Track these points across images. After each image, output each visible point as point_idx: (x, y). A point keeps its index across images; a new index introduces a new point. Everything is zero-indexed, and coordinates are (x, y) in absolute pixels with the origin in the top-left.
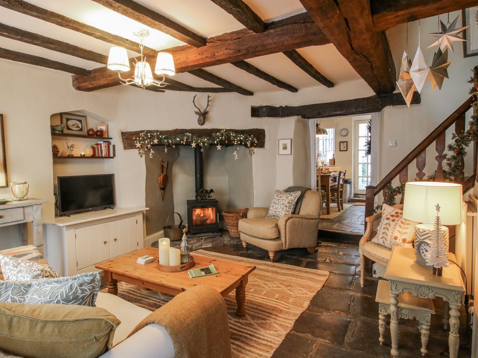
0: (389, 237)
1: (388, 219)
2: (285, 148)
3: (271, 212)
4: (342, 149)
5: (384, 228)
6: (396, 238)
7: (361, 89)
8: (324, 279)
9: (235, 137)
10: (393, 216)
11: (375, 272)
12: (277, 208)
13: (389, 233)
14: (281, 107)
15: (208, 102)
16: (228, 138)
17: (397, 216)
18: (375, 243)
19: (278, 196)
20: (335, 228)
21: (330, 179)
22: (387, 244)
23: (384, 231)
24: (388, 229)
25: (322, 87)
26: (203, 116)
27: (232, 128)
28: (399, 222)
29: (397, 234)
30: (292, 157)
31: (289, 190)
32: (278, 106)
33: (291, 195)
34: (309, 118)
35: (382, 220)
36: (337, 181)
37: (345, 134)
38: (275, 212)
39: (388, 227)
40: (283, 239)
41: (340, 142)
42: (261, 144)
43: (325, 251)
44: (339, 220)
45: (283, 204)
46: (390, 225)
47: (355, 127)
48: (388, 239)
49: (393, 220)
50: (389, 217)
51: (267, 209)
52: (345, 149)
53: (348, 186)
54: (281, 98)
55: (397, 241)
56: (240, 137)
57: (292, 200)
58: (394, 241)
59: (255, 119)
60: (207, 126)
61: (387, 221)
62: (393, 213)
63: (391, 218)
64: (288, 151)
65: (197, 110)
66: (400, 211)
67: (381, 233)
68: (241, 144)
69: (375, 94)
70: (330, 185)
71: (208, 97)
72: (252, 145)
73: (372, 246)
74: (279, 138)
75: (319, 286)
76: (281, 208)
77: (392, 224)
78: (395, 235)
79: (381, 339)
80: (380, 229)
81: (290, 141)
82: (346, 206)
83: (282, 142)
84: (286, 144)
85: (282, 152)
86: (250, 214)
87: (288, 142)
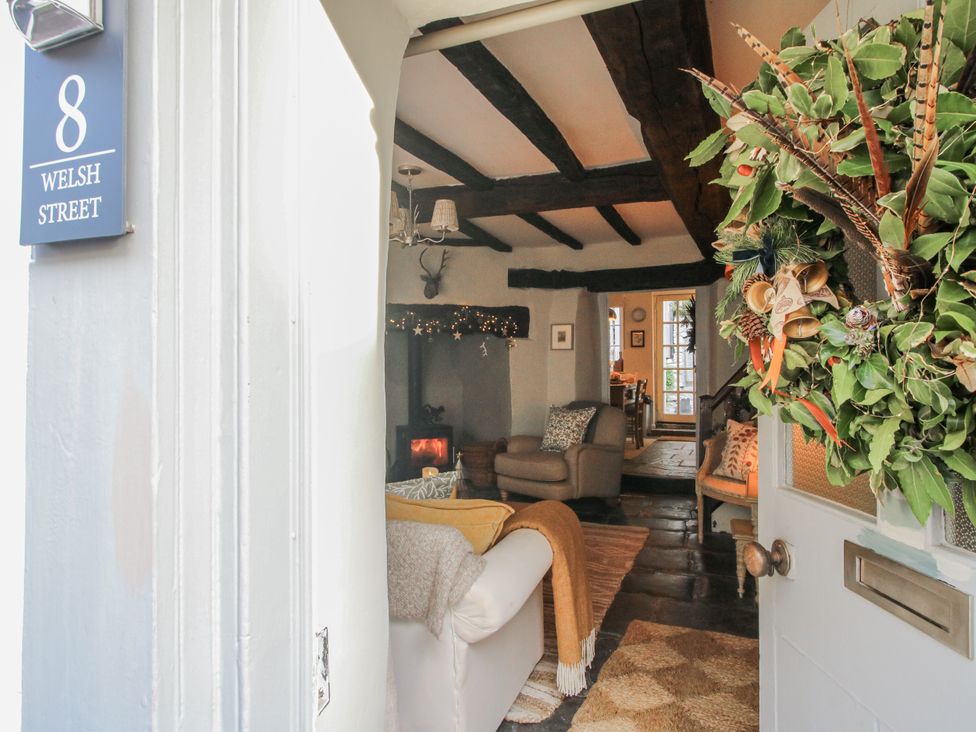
0: (739, 463)
1: (736, 439)
2: (562, 338)
3: (548, 441)
4: (635, 344)
5: (732, 452)
6: (749, 464)
7: (682, 250)
8: (644, 536)
9: (485, 319)
10: (742, 435)
11: (715, 523)
12: (558, 435)
13: (739, 459)
14: (555, 272)
15: (444, 260)
16: (474, 321)
17: (749, 435)
18: (718, 476)
19: (557, 415)
20: (641, 471)
21: (625, 392)
22: (737, 475)
23: (732, 456)
24: (737, 453)
25: (622, 244)
26: (434, 284)
27: (478, 305)
28: (753, 442)
29: (750, 458)
30: (573, 354)
31: (573, 407)
32: (549, 270)
33: (581, 414)
34: (597, 291)
35: (728, 442)
36: (634, 397)
37: (641, 318)
38: (555, 441)
39: (738, 450)
40: (574, 481)
41: (632, 332)
42: (523, 333)
43: (634, 504)
44: (640, 461)
45: (569, 428)
46: (739, 447)
47: (656, 306)
48: (738, 465)
49: (744, 441)
50: (737, 436)
51: (539, 439)
52: (641, 344)
53: (648, 406)
54: (555, 257)
55: (751, 468)
56: (491, 319)
57: (583, 422)
58: (746, 468)
59: (514, 291)
60: (438, 300)
61: (735, 443)
62: (743, 432)
63: (741, 438)
64: (567, 344)
65: (425, 273)
66: (751, 428)
67: (728, 460)
68: (492, 331)
69: (703, 258)
70: (624, 404)
71: (445, 253)
72: (510, 333)
73: (715, 480)
74: (551, 322)
75: (640, 545)
76: (565, 433)
77: (743, 445)
78: (747, 460)
79: (741, 591)
80: (727, 456)
81: (570, 327)
82: (648, 441)
83: (556, 330)
84: (564, 332)
85: (556, 344)
86: (512, 448)
87: (568, 329)
